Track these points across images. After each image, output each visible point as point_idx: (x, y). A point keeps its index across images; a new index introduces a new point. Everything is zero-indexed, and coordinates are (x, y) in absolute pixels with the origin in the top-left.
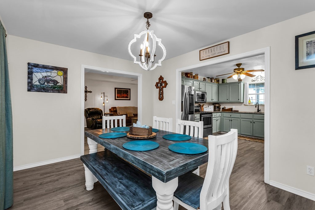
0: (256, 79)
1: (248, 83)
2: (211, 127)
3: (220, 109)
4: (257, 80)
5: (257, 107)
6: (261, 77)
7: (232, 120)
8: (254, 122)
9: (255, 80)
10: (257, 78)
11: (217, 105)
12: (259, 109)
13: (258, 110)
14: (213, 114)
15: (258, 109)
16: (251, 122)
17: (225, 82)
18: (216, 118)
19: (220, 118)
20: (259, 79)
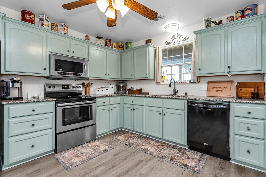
0: (171, 40)
1: (160, 47)
2: (95, 124)
3: (125, 91)
4: (173, 42)
5: (172, 86)
6: (179, 37)
7: (134, 110)
8: (164, 114)
9: (170, 42)
10: (173, 38)
11: (121, 85)
12: (176, 90)
13: (175, 92)
14: (97, 99)
15: (174, 90)
16: (160, 114)
17: (130, 47)
18: (108, 106)
19: (118, 105)
20: (176, 40)
